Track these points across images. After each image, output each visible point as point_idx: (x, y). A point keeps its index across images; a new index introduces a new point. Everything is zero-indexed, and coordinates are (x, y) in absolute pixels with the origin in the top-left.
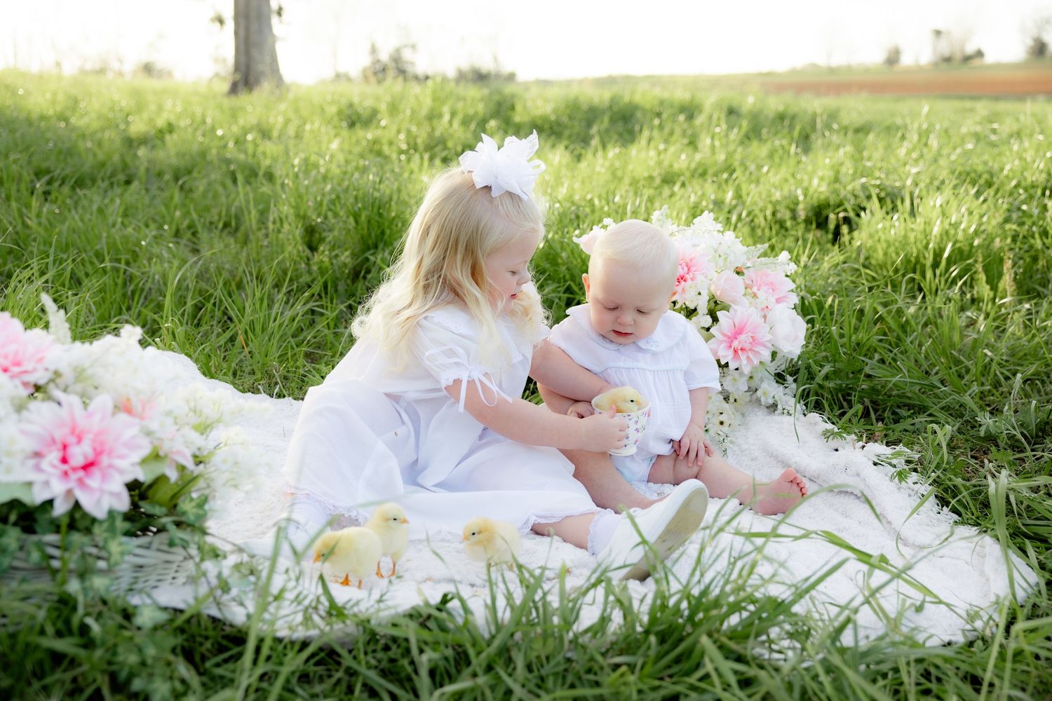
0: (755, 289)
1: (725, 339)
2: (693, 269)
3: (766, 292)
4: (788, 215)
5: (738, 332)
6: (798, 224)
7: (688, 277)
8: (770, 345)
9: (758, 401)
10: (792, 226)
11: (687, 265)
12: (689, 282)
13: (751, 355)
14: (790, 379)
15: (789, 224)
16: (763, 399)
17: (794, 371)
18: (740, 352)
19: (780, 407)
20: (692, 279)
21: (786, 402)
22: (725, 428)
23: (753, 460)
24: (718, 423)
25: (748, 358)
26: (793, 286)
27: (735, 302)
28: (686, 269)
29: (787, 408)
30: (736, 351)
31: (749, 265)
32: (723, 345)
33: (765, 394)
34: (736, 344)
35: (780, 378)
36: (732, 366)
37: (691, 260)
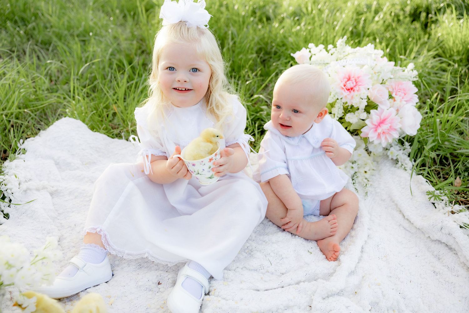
0: (394, 95)
1: (373, 126)
2: (359, 83)
3: (400, 96)
4: (401, 13)
5: (382, 122)
6: (406, 17)
7: (355, 89)
8: (399, 130)
9: (388, 156)
10: (403, 18)
11: (356, 80)
12: (356, 93)
13: (388, 136)
14: (407, 144)
15: (401, 18)
16: (390, 157)
17: (411, 140)
18: (381, 135)
19: (400, 163)
20: (358, 91)
21: (404, 160)
22: (367, 175)
23: (382, 200)
24: (364, 172)
25: (386, 138)
26: (416, 90)
27: (381, 103)
28: (355, 83)
29: (404, 165)
30: (379, 135)
31: (392, 77)
32: (372, 130)
33: (392, 153)
34: (380, 130)
35: (401, 142)
36: (376, 142)
37: (358, 77)
